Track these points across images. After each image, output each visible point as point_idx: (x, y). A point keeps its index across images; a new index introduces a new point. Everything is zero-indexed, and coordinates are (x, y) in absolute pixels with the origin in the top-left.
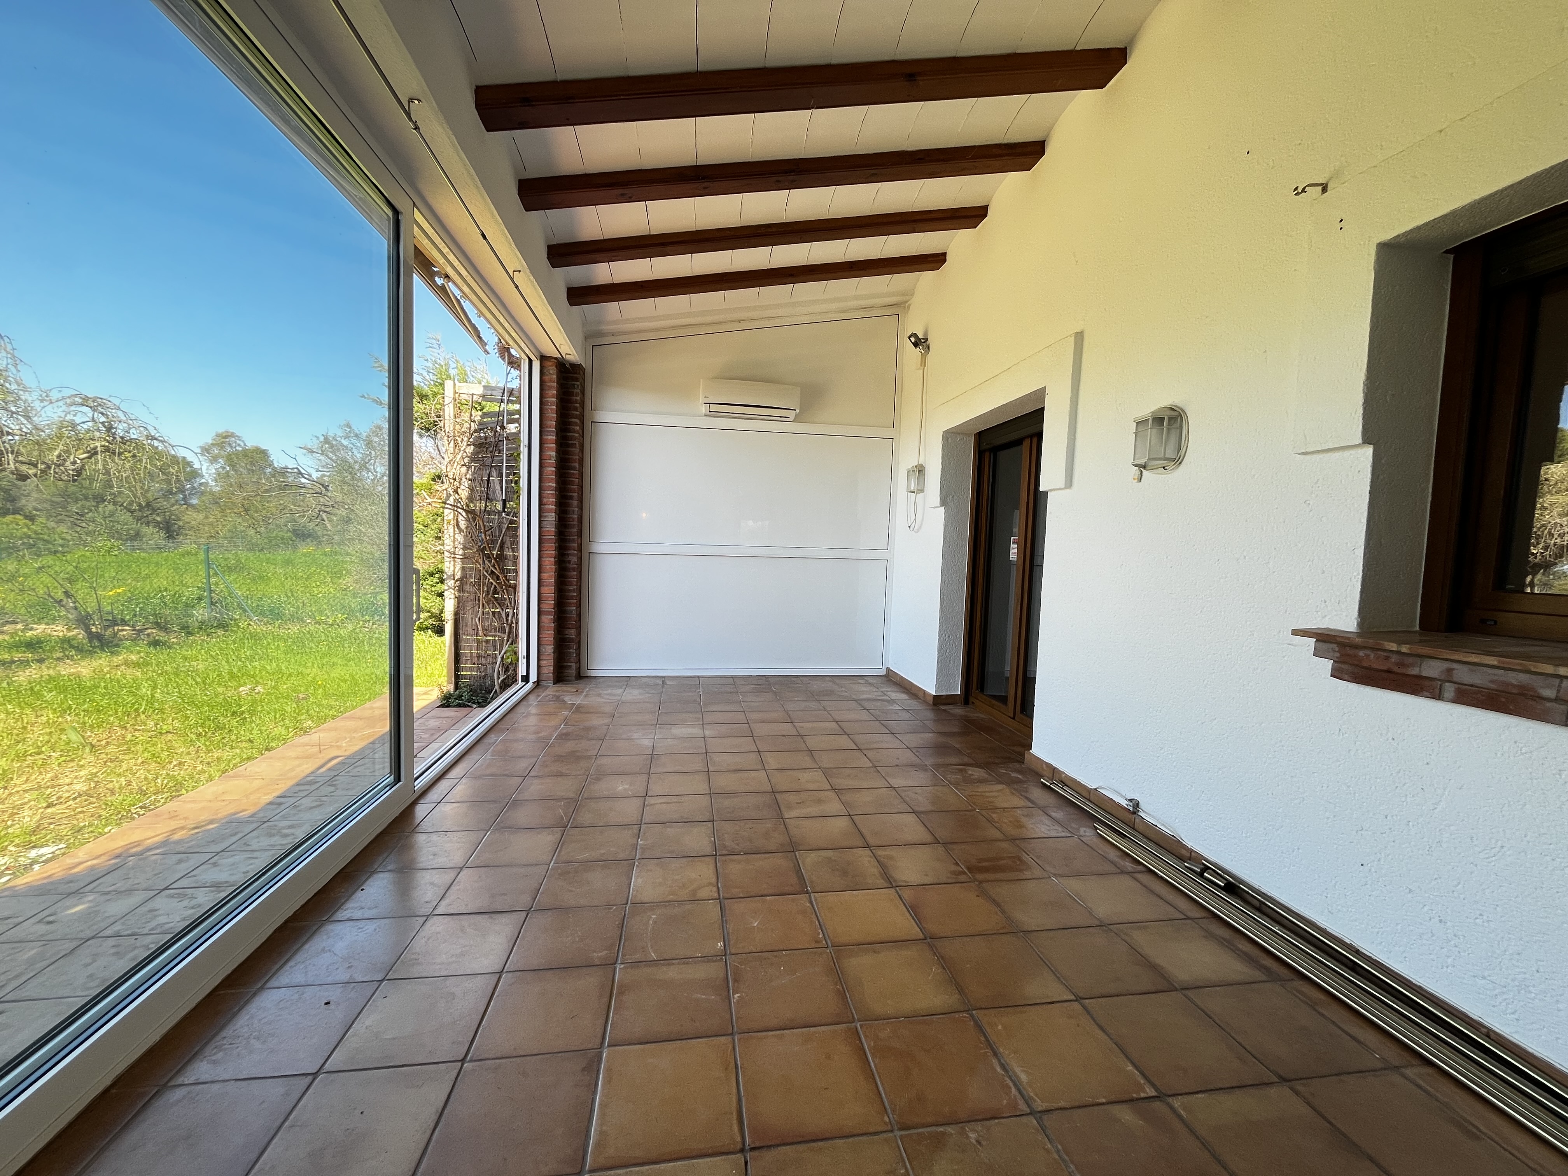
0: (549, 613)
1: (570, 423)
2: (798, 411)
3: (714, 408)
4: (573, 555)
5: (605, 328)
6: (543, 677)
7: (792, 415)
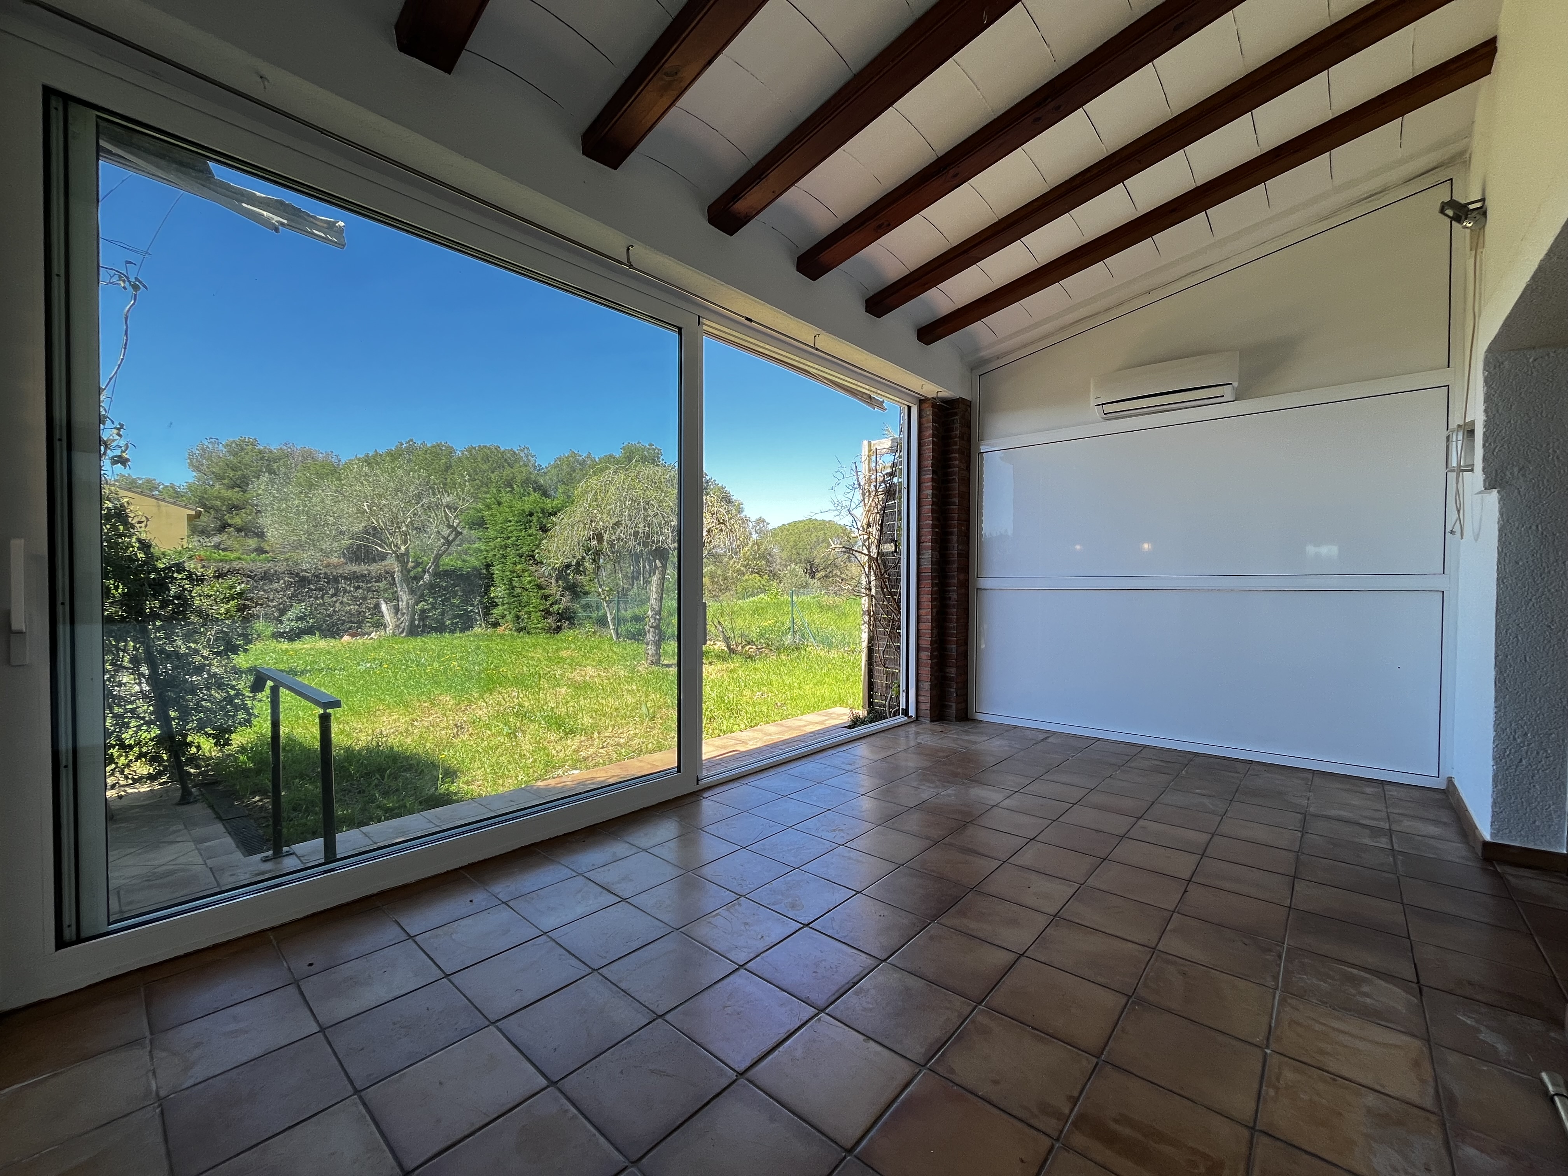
0: (926, 649)
1: (951, 459)
2: (1236, 384)
3: (1108, 408)
4: (953, 591)
5: (985, 353)
6: (922, 713)
7: (1228, 392)
